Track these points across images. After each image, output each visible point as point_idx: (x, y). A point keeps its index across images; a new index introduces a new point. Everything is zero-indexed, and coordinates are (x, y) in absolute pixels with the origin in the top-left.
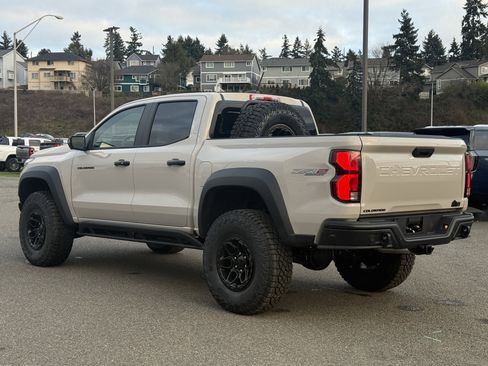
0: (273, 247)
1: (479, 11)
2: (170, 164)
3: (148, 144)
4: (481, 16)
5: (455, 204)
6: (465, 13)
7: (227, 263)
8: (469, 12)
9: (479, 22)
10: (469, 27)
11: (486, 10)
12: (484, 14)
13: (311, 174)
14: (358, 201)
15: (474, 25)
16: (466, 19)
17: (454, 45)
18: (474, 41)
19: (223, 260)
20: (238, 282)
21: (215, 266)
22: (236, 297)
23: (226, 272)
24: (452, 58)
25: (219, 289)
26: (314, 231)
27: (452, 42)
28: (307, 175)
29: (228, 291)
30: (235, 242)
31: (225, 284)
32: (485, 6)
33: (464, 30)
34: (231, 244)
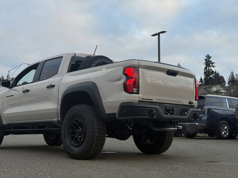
0: (95, 121)
1: (211, 65)
2: (48, 87)
3: (39, 80)
4: (212, 67)
5: (190, 103)
6: (205, 66)
7: (73, 133)
8: (207, 65)
9: (211, 70)
10: (207, 72)
11: (213, 65)
12: (213, 66)
13: (114, 81)
14: (138, 93)
15: (209, 71)
16: (206, 68)
17: (201, 79)
18: (209, 77)
19: (71, 132)
20: (78, 142)
21: (67, 135)
22: (76, 150)
23: (72, 138)
24: (200, 85)
25: (69, 147)
26: (115, 110)
27: (200, 78)
28: (112, 81)
29: (73, 148)
30: (77, 121)
31: (72, 144)
32: (213, 63)
33: (205, 73)
34: (75, 122)
